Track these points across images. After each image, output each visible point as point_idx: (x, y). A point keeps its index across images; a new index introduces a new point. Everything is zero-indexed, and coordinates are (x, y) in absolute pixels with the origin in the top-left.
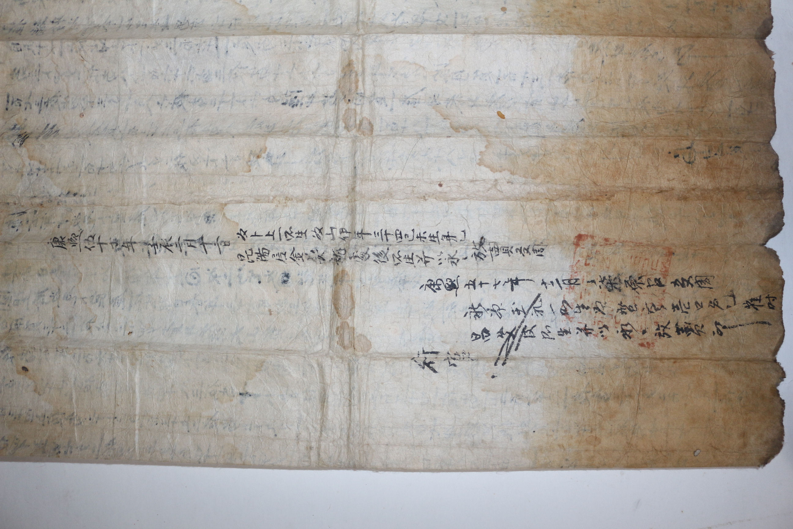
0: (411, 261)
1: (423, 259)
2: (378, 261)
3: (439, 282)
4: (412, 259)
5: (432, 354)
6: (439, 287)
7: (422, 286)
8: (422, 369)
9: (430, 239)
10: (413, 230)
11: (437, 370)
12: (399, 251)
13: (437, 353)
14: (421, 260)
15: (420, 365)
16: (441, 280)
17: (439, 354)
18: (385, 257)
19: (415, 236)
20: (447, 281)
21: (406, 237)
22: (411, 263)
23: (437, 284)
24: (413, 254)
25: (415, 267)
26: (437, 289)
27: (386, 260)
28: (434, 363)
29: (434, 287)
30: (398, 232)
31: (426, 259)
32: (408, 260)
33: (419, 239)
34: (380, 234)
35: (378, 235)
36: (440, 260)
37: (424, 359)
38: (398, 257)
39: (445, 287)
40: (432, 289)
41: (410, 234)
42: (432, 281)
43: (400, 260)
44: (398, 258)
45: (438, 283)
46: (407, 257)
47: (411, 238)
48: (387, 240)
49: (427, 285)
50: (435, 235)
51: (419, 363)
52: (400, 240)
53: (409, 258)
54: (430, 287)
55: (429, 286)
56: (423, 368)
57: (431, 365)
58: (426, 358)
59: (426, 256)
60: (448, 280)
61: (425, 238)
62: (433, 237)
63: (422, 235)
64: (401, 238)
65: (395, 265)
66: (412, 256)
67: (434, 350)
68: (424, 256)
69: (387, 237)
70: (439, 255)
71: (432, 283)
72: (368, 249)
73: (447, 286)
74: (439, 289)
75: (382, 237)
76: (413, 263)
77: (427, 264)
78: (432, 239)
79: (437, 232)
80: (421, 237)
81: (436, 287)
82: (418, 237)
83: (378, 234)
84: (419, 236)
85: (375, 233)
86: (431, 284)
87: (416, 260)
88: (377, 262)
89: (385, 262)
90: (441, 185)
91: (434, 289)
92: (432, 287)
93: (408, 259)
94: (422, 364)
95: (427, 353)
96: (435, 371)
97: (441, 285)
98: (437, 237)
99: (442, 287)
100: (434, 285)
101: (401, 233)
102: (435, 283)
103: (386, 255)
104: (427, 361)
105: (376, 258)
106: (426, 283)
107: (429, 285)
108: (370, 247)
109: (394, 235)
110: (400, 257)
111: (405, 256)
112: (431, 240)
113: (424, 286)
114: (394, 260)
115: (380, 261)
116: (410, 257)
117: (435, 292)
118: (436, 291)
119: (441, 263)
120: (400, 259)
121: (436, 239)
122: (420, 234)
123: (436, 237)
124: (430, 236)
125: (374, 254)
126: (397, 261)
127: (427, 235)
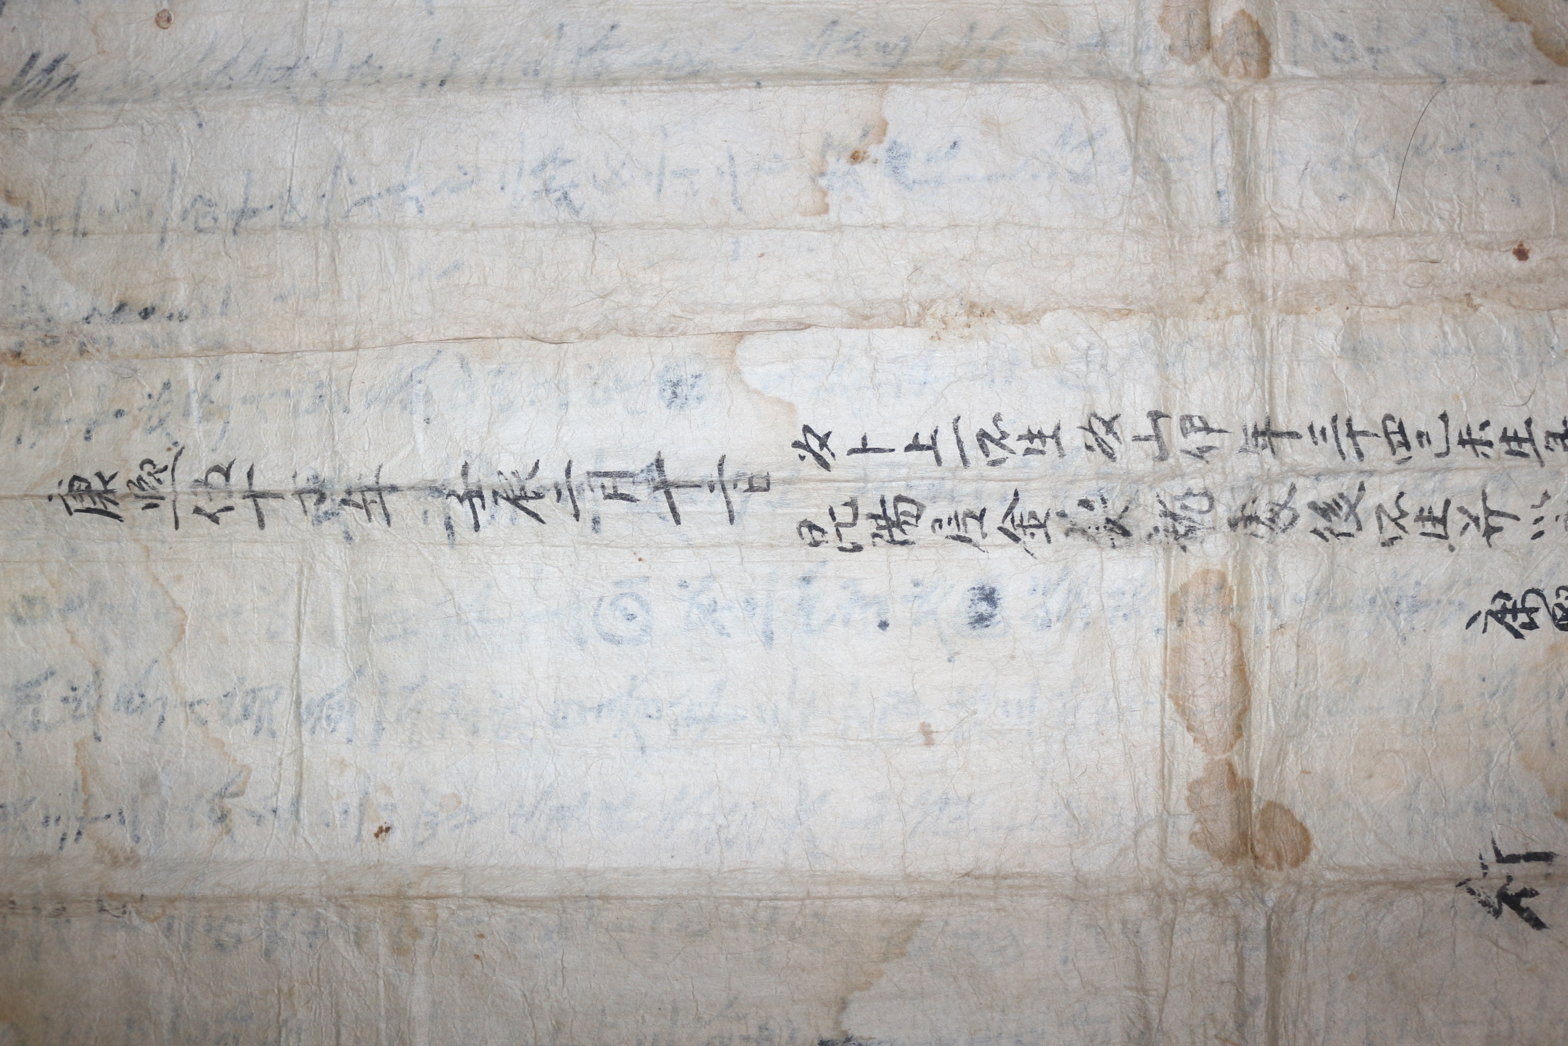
0: (1439, 529)
1: (1482, 521)
2: (1327, 534)
3: (1532, 601)
4: (1443, 521)
5: (1533, 864)
6: (1532, 620)
7: (1474, 619)
8: (1490, 917)
9: (1505, 447)
10: (1444, 417)
11: (1543, 918)
12: (1401, 494)
13: (1546, 857)
14: (1472, 525)
15: (1485, 904)
16: (1539, 593)
17: (1556, 860)
18: (1352, 518)
19: (1454, 439)
20: (1558, 595)
21: (1421, 445)
22: (1439, 536)
23: (1524, 610)
24: (1447, 503)
25: (1452, 548)
26: (1524, 626)
27: (1351, 527)
28: (1537, 894)
29: (1515, 618)
30: (1392, 427)
31: (1494, 521)
32: (1429, 527)
33: (1468, 447)
34: (1329, 432)
35: (1325, 439)
36: (1537, 521)
37: (1505, 881)
38: (1395, 514)
39: (1554, 616)
40: (1510, 628)
41: (1436, 430)
42: (1507, 597)
43: (1402, 528)
44: (1394, 520)
45: (1528, 605)
46: (1426, 514)
47: (1439, 446)
48: (1360, 454)
49: (1490, 613)
50: (1523, 434)
51: (1483, 897)
52: (1402, 452)
53: (1435, 520)
54: (1501, 621)
55: (1498, 616)
56: (1497, 913)
57: (1525, 902)
58: (1510, 879)
59: (1492, 508)
60: (1562, 592)
61: (1490, 444)
62: (1516, 438)
63: (1476, 434)
64: (1406, 445)
65: (1383, 544)
66: (1445, 510)
67: (1538, 848)
68: (1486, 509)
69: (1356, 444)
70: (1538, 503)
71: (1509, 605)
72: (1293, 489)
73: (1559, 613)
74: (1532, 625)
75: (1339, 445)
76: (1446, 537)
77: (1495, 537)
78: (1514, 445)
79: (1528, 423)
80: (1473, 443)
81: (1523, 618)
82: (1462, 442)
83: (1323, 432)
84: (1466, 437)
85: (1311, 428)
86: (1504, 610)
87: (1455, 520)
88: (1321, 535)
89: (1349, 535)
90: (1521, 254)
91: (1516, 625)
92: (1509, 618)
93: (1429, 524)
94: (1494, 900)
95: (1513, 859)
96: (1538, 924)
97: (1536, 610)
98: (1531, 440)
99: (1542, 618)
100: (1514, 612)
101: (1401, 430)
102: (1519, 606)
103: (1353, 508)
104: (1513, 889)
105: (1321, 524)
106: (1486, 606)
107: (1498, 612)
108: (1300, 483)
109: (1381, 434)
110: (1403, 514)
111: (1422, 510)
112: (1511, 452)
113: (1481, 619)
114: (1381, 528)
115: (1332, 532)
116: (1438, 513)
117: (1518, 635)
118: (1523, 631)
119: (1540, 534)
120: (1401, 522)
121: (1527, 448)
122: (1469, 429)
123: (1525, 440)
124: (1505, 438)
125: (1313, 506)
126: (1391, 530)
127: (1492, 434)
